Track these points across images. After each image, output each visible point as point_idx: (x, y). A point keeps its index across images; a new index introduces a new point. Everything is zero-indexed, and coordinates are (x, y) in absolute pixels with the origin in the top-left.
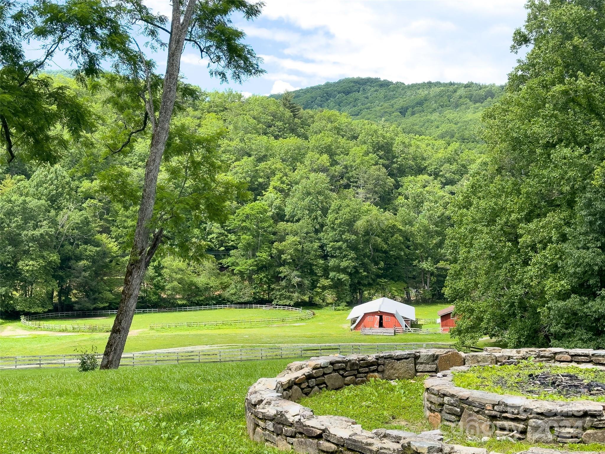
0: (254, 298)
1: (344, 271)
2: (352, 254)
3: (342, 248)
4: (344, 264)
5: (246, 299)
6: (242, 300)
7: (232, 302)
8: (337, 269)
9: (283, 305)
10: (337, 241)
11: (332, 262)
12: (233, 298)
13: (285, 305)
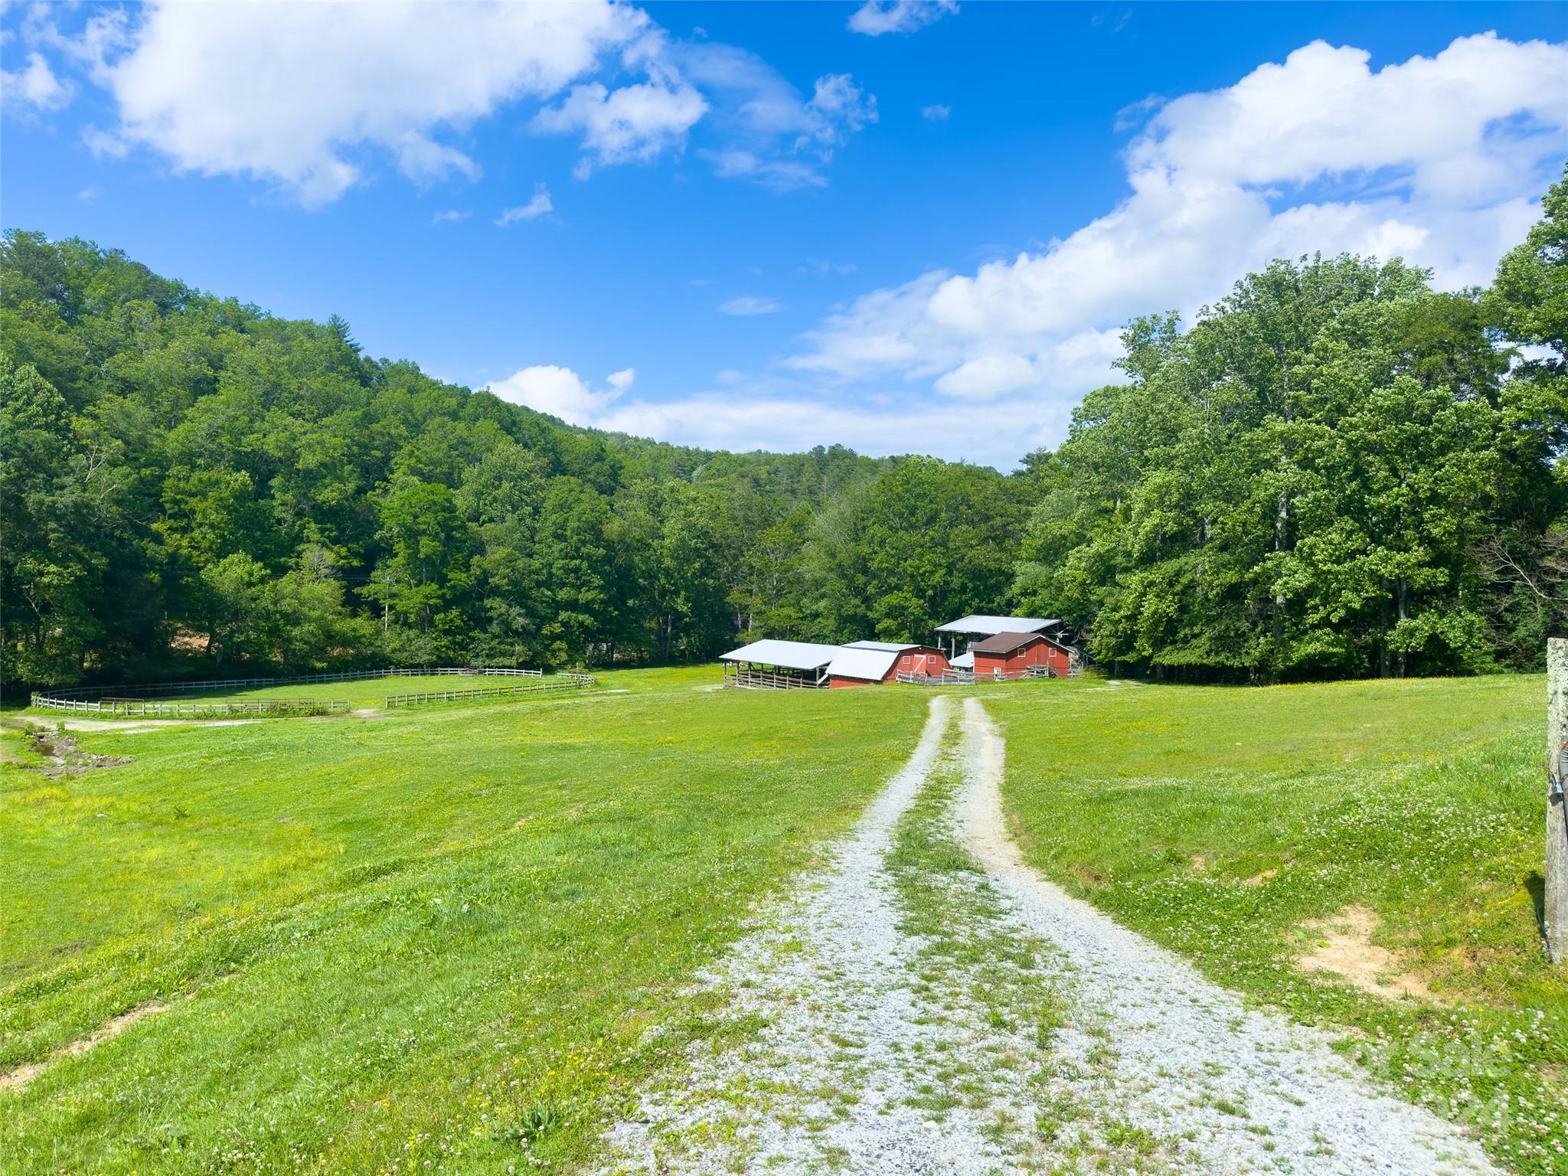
0: (439, 657)
1: (587, 608)
2: (597, 581)
3: (580, 570)
4: (585, 596)
5: (425, 658)
6: (417, 661)
7: (398, 665)
8: (573, 605)
9: (499, 667)
10: (573, 558)
11: (563, 594)
12: (398, 656)
13: (504, 667)
